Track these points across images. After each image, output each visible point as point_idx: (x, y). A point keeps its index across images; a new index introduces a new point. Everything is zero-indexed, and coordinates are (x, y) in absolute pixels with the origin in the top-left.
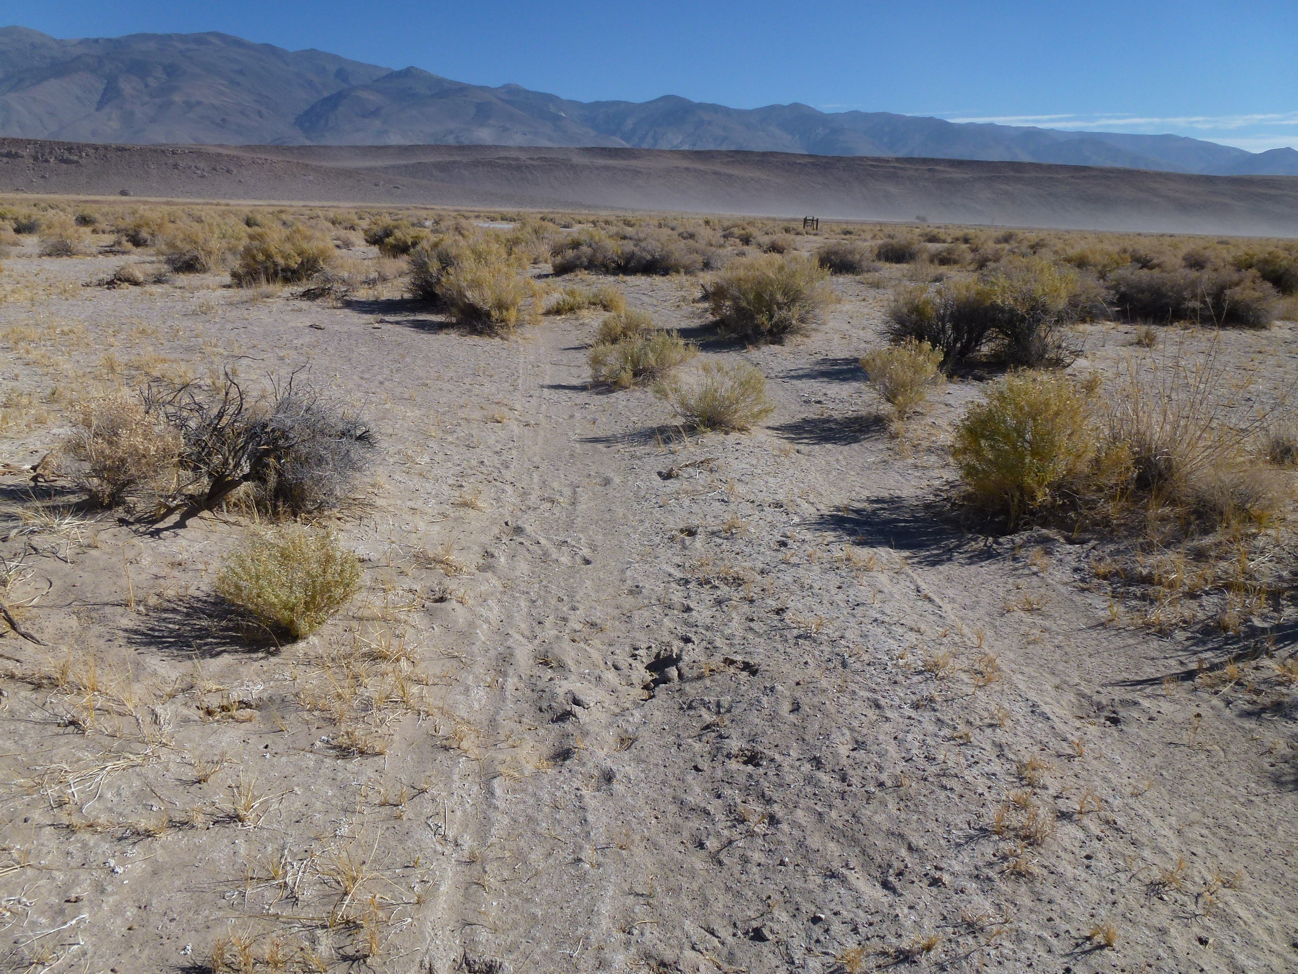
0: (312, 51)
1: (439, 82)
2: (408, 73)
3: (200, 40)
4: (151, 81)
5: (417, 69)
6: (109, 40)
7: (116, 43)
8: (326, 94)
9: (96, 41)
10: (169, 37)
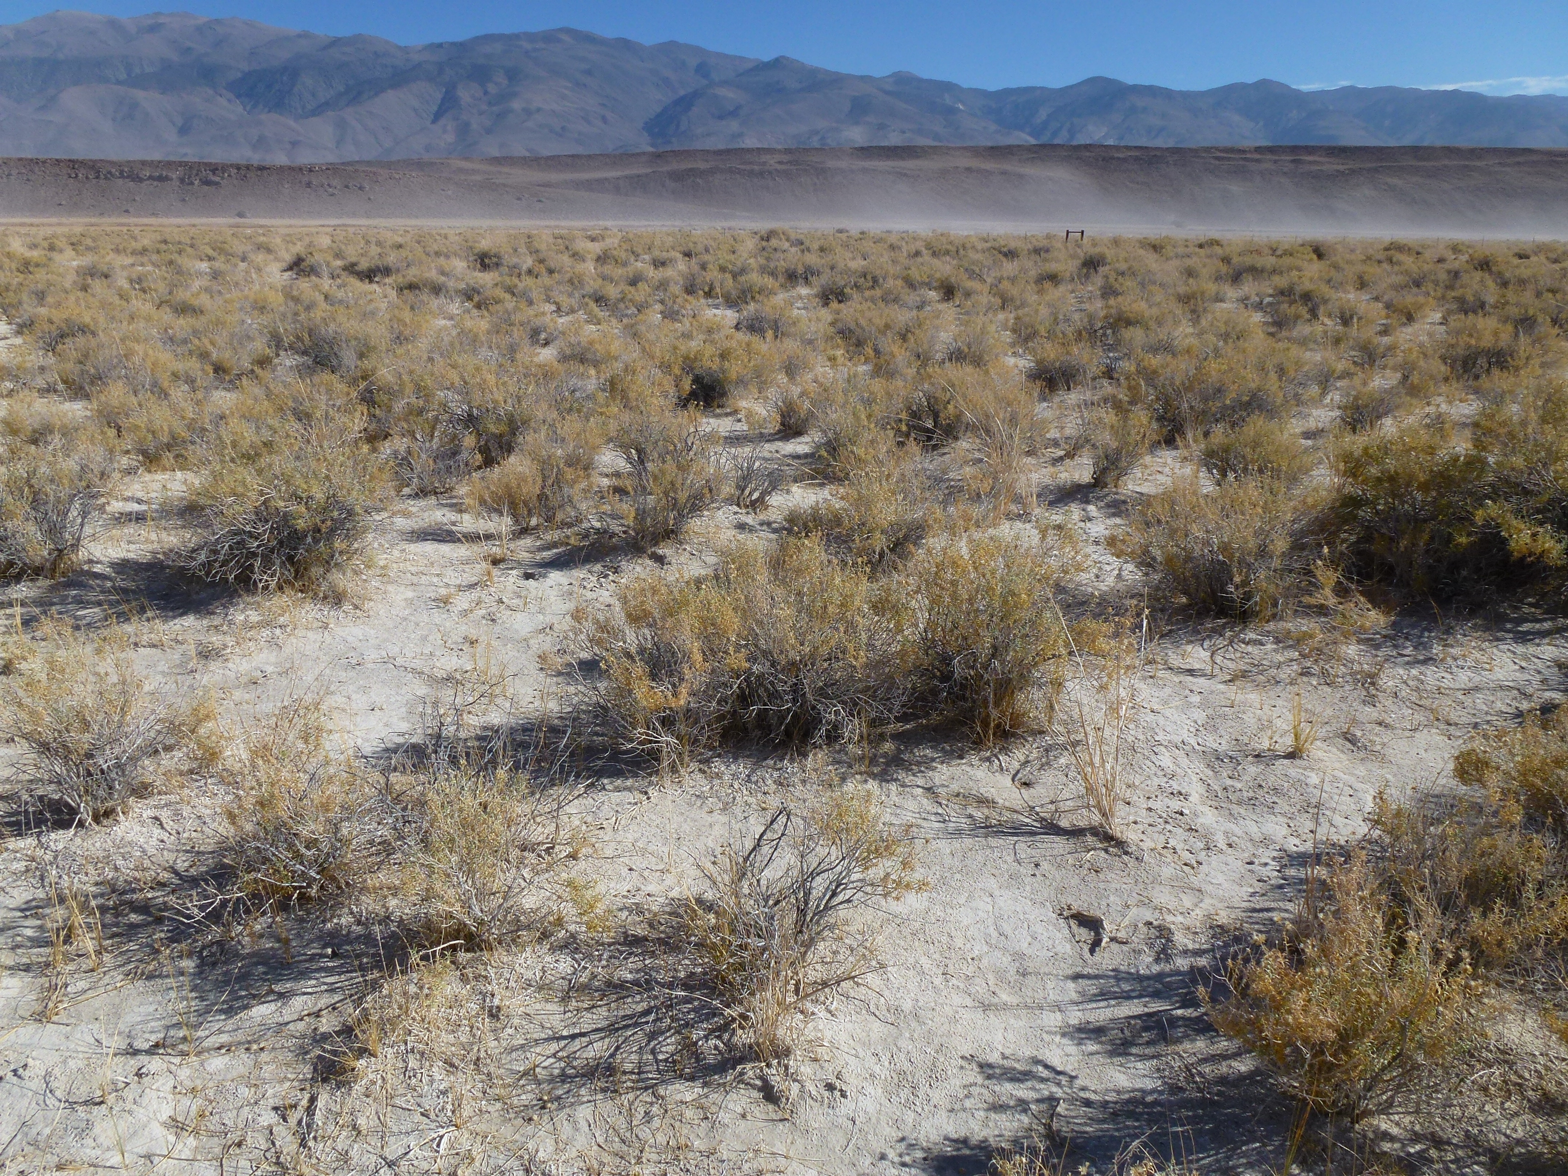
0: (673, 43)
1: (813, 72)
2: (777, 63)
3: (549, 37)
4: (492, 88)
5: (787, 59)
6: (453, 44)
7: (462, 47)
8: (682, 93)
9: (440, 45)
10: (517, 36)
